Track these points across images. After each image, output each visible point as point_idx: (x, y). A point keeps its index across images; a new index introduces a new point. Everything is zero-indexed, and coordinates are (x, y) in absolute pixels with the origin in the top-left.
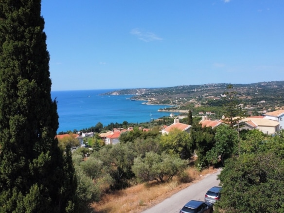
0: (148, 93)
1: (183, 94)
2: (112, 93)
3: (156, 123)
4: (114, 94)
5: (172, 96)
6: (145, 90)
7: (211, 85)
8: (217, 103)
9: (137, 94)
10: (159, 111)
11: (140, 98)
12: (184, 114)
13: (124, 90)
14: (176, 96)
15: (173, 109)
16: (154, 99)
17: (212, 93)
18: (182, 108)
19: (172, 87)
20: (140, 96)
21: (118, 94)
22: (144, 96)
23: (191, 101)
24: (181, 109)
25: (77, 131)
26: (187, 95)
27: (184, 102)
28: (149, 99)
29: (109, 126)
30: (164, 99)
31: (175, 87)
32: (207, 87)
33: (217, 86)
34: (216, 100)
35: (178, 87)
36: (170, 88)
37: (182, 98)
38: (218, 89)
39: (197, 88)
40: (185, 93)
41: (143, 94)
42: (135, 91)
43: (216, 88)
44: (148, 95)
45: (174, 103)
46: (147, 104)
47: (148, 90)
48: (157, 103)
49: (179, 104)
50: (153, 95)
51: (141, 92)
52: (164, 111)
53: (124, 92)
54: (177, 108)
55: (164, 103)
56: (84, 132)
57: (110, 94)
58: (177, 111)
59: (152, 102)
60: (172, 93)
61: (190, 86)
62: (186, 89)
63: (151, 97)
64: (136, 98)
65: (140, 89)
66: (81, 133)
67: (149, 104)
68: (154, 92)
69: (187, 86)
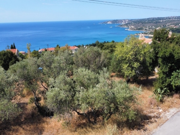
0: (130, 22)
1: (153, 24)
2: (108, 22)
4: (108, 23)
5: (145, 25)
6: (128, 20)
7: (173, 18)
8: (176, 30)
9: (123, 23)
11: (124, 26)
13: (115, 21)
14: (148, 25)
15: (145, 33)
16: (133, 27)
17: (173, 23)
19: (146, 19)
20: (125, 24)
21: (111, 23)
22: (126, 25)
23: (157, 28)
24: (150, 34)
26: (155, 25)
27: (153, 29)
28: (130, 26)
30: (139, 26)
31: (148, 19)
32: (170, 18)
33: (177, 18)
34: (175, 28)
35: (149, 18)
36: (144, 19)
37: (152, 26)
38: (177, 20)
39: (163, 20)
40: (154, 23)
41: (126, 23)
42: (121, 21)
43: (177, 19)
44: (129, 24)
45: (146, 30)
46: (128, 30)
47: (130, 21)
48: (135, 30)
49: (149, 31)
50: (132, 24)
51: (125, 22)
53: (115, 22)
54: (147, 33)
55: (139, 29)
57: (106, 23)
58: (147, 35)
59: (132, 29)
60: (145, 23)
61: (158, 18)
62: (155, 20)
63: (131, 25)
64: (121, 26)
65: (124, 20)
66: (86, 47)
67: (129, 30)
68: (134, 22)
69: (156, 18)
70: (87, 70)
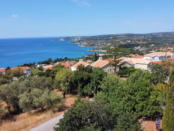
0: (82, 39)
2: (60, 39)
3: (85, 59)
4: (61, 40)
5: (97, 41)
6: (80, 37)
7: (121, 35)
8: (124, 46)
9: (75, 40)
10: (88, 50)
11: (76, 43)
12: (103, 53)
13: (67, 38)
14: (99, 42)
15: (97, 49)
16: (85, 43)
17: (121, 39)
18: (103, 49)
19: (97, 36)
20: (77, 41)
21: (63, 40)
22: (79, 41)
23: (108, 44)
25: (35, 63)
26: (106, 41)
27: (104, 45)
28: (82, 43)
29: (55, 60)
30: (91, 43)
31: (99, 36)
32: (119, 35)
33: (125, 35)
34: (124, 44)
35: (100, 35)
37: (103, 43)
38: (125, 37)
39: (113, 37)
40: (105, 39)
41: (79, 40)
42: (74, 38)
43: (124, 36)
44: (82, 41)
45: (98, 46)
46: (81, 46)
47: (82, 38)
48: (87, 46)
49: (101, 46)
50: (85, 40)
51: (78, 39)
52: (91, 50)
53: (67, 39)
54: (99, 49)
55: (92, 45)
56: (39, 64)
57: (58, 40)
58: (99, 51)
59: (84, 45)
60: (97, 39)
61: (108, 35)
62: (105, 37)
63: (84, 42)
64: (74, 42)
65: (77, 37)
66: (37, 65)
67: (82, 46)
68: (86, 39)
69: (107, 35)
70: (38, 89)
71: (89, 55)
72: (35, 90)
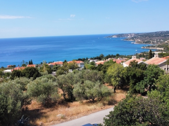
0: (136, 36)
1: (161, 37)
2: (113, 36)
3: (138, 56)
4: (114, 37)
5: (152, 38)
6: (134, 34)
9: (128, 37)
10: (142, 48)
11: (130, 40)
12: (159, 51)
13: (120, 34)
14: (155, 39)
15: (152, 47)
16: (139, 40)
19: (153, 33)
20: (131, 38)
21: (116, 37)
22: (133, 38)
23: (166, 42)
24: (158, 47)
25: (88, 59)
26: (164, 38)
27: (161, 42)
28: (136, 40)
29: (107, 56)
30: (146, 40)
31: (156, 32)
35: (157, 32)
36: (152, 33)
37: (160, 40)
40: (162, 36)
41: (132, 37)
42: (127, 35)
44: (135, 37)
45: (153, 43)
46: (134, 43)
47: (136, 34)
48: (142, 43)
49: (157, 44)
50: (139, 37)
51: (131, 36)
52: (145, 48)
53: (120, 36)
54: (155, 46)
55: (146, 43)
56: (92, 59)
57: (111, 37)
59: (138, 42)
60: (152, 36)
62: (163, 34)
63: (138, 39)
64: (127, 39)
65: (130, 34)
66: (90, 60)
67: (136, 43)
68: (140, 36)
69: (165, 32)
70: (90, 81)
71: (142, 53)
72: (88, 82)
